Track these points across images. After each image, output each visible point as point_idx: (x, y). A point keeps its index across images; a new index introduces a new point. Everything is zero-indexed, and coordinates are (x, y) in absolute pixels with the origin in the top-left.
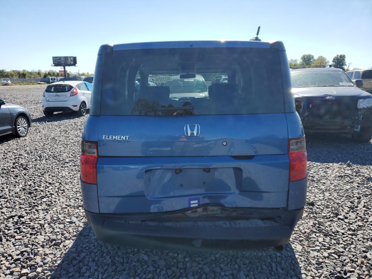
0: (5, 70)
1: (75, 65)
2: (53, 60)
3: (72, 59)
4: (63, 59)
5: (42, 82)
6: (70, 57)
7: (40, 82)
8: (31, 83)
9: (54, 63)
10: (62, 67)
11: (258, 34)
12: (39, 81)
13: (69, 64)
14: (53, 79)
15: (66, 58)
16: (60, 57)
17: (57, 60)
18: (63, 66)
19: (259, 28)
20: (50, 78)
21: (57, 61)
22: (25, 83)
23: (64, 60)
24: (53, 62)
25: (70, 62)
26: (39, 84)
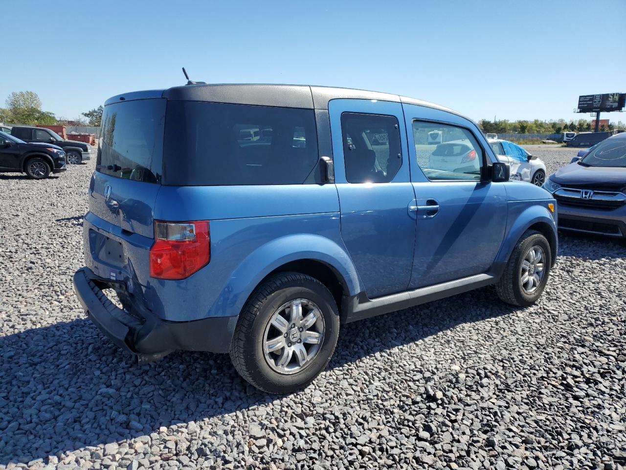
0: (508, 121)
1: (621, 109)
2: (580, 101)
3: (617, 98)
4: (598, 99)
5: (550, 139)
6: (613, 95)
7: (548, 139)
8: (532, 140)
9: (579, 108)
10: (594, 113)
11: (187, 78)
12: (546, 137)
13: (609, 107)
14: (570, 136)
15: (605, 97)
16: (593, 96)
17: (587, 101)
18: (595, 111)
19: (184, 70)
20: (565, 133)
21: (587, 104)
22: (521, 141)
23: (599, 102)
24: (579, 104)
25: (612, 104)
26: (544, 143)
